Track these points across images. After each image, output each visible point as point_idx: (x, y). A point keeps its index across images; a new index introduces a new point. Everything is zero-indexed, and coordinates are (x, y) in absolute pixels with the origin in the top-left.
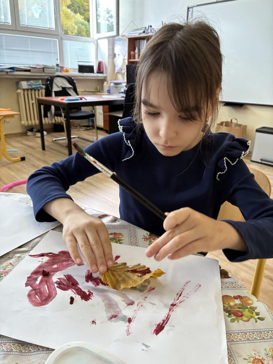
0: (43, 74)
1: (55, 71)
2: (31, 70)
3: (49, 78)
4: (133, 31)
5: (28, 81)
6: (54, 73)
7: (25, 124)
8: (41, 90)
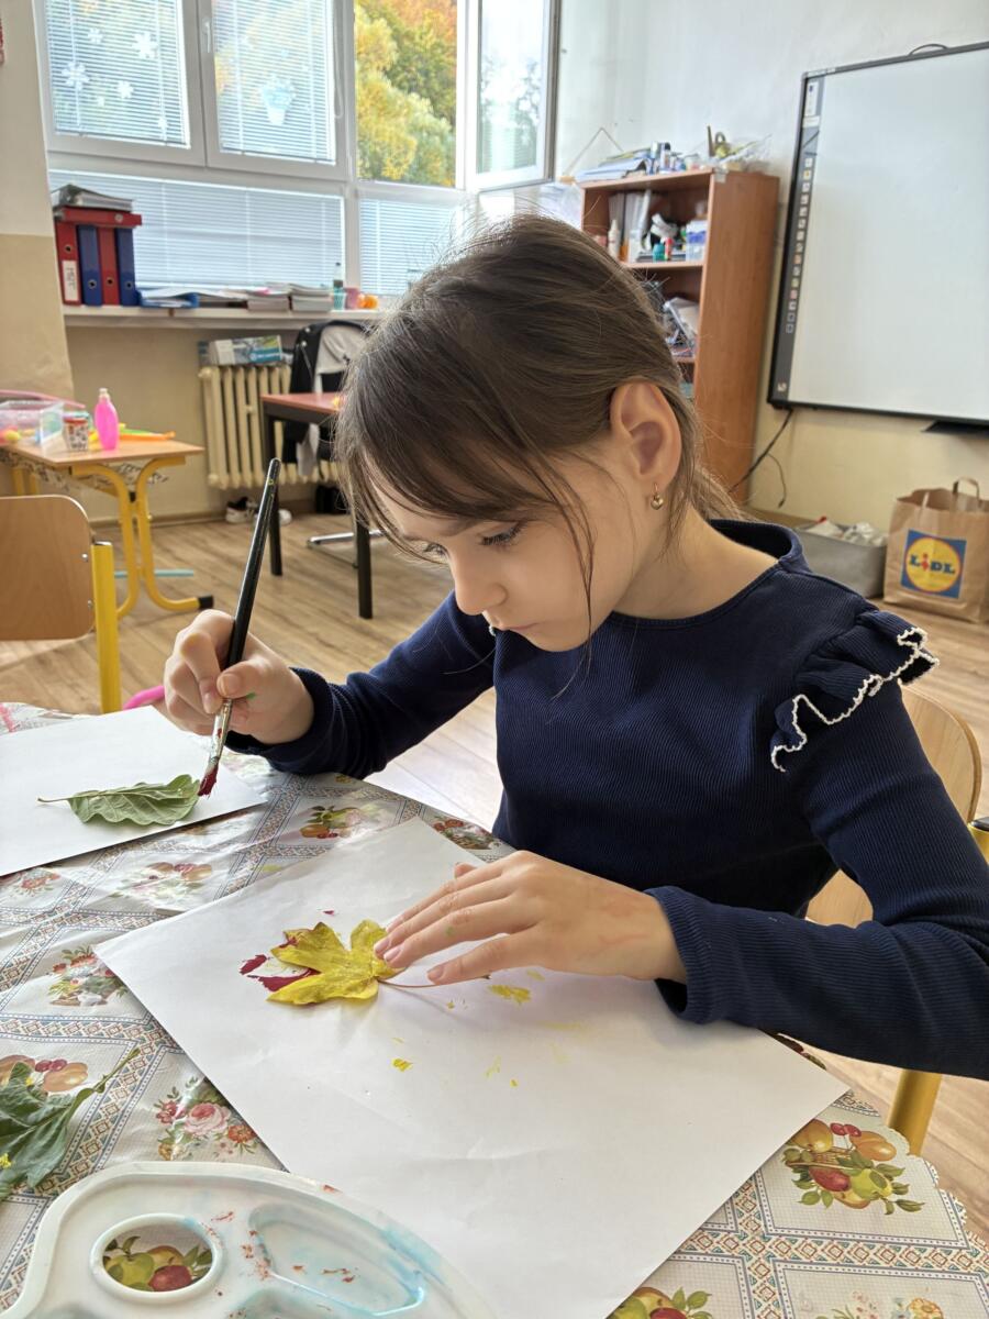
0: (290, 316)
1: (328, 303)
2: (249, 303)
3: (308, 330)
4: (602, 165)
5: (236, 340)
6: (325, 312)
7: (219, 483)
8: (277, 370)
